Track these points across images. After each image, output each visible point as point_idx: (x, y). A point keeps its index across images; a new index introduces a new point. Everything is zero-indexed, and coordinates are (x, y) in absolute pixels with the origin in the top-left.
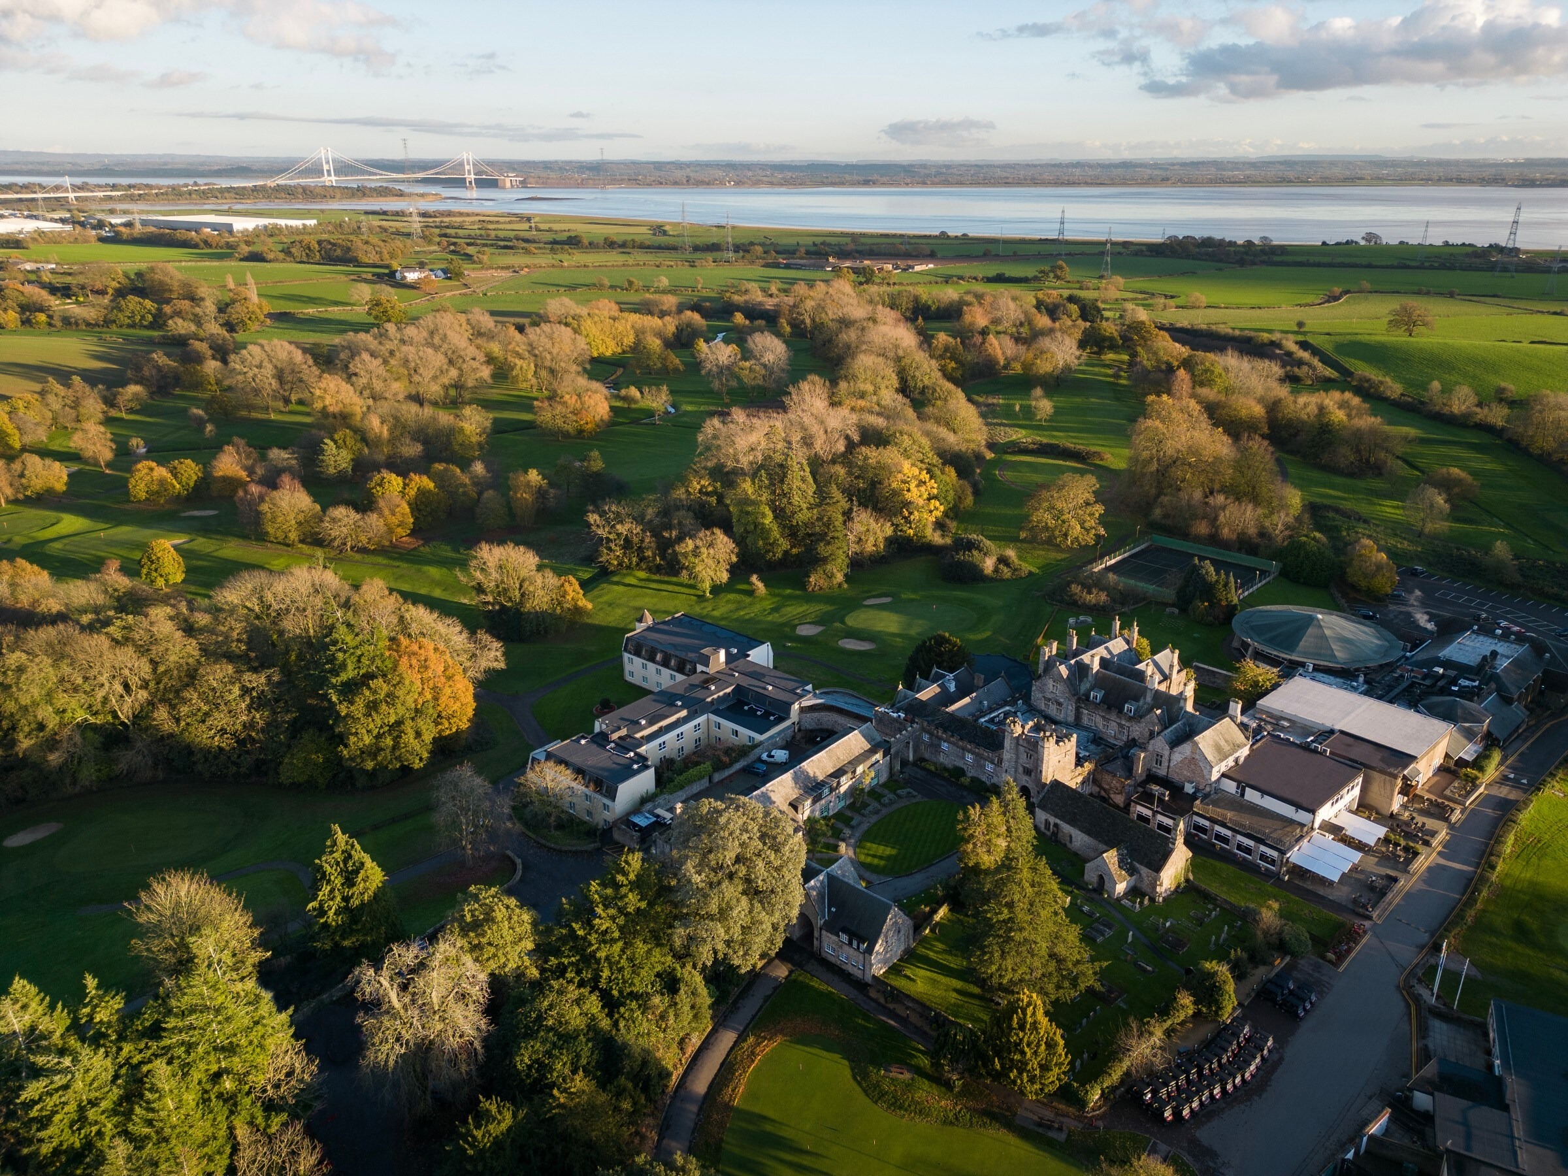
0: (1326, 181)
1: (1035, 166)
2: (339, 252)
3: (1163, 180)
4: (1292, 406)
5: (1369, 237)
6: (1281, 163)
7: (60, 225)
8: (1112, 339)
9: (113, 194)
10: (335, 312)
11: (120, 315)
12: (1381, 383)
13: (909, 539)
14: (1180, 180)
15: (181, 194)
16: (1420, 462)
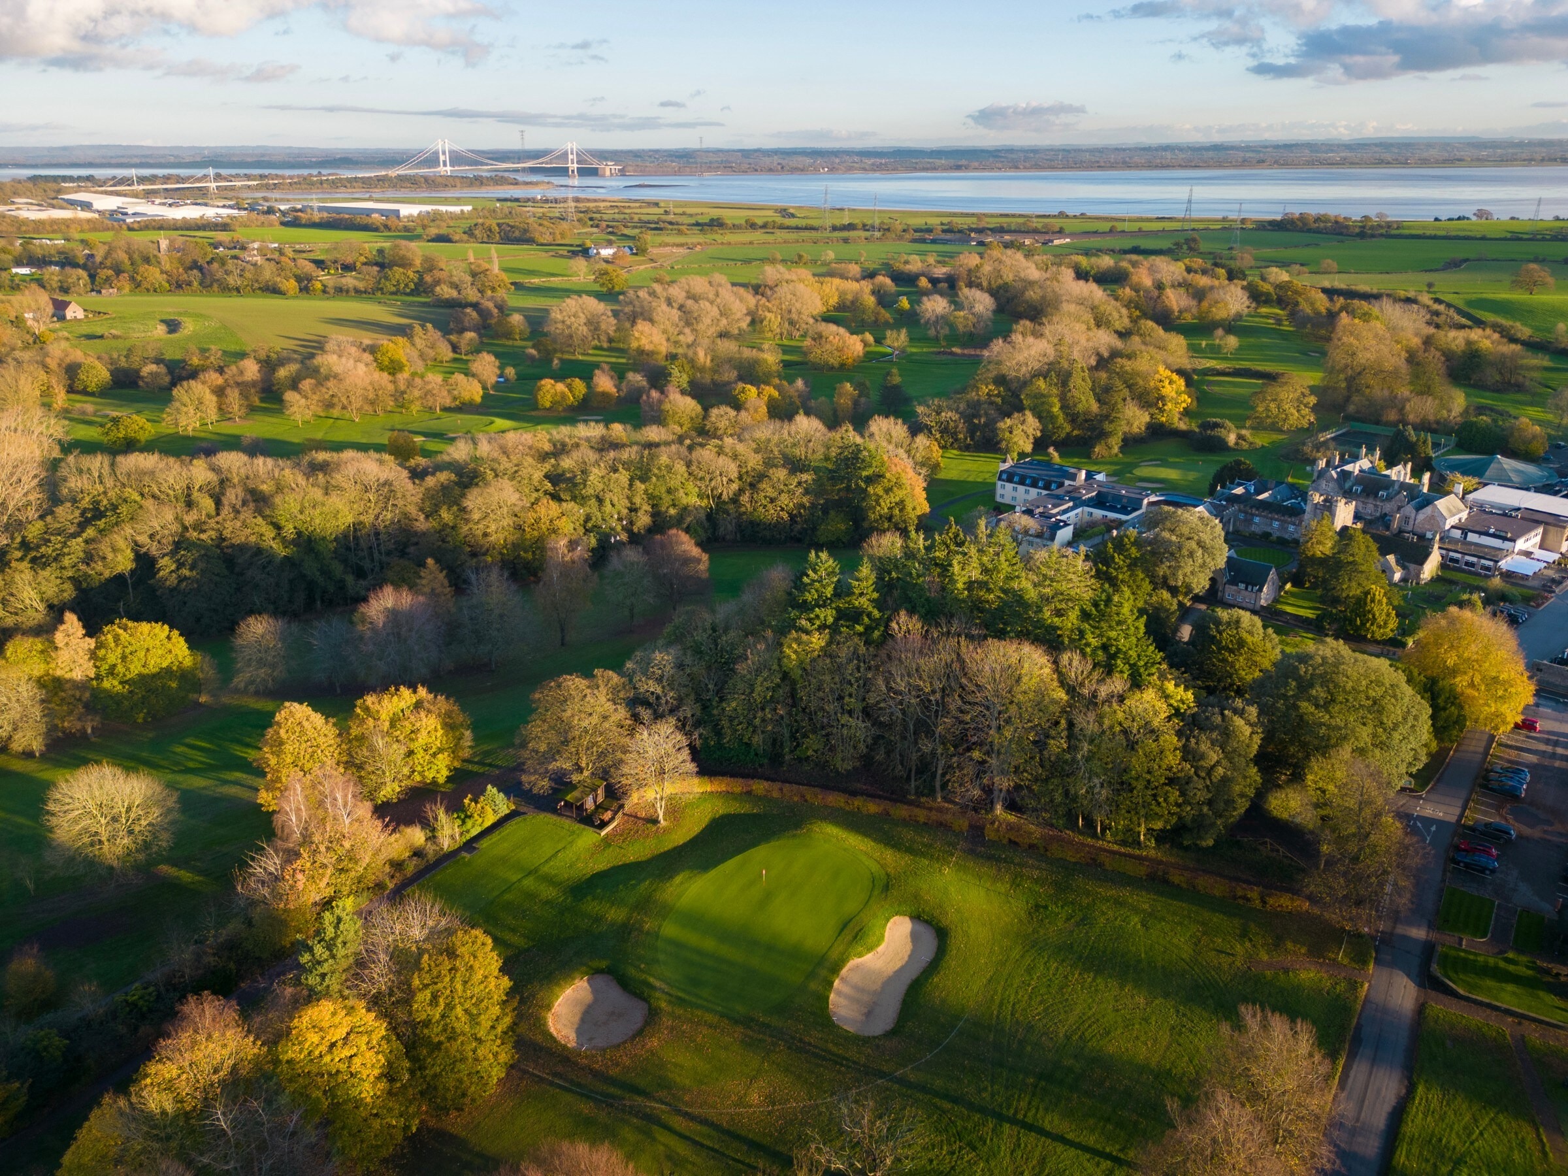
0: (1424, 162)
1: (1124, 150)
2: (517, 234)
3: (1259, 162)
4: (1443, 339)
5: (1480, 214)
6: (1376, 145)
7: (236, 211)
8: (1268, 294)
9: (250, 183)
10: (555, 282)
11: (388, 284)
12: (1512, 327)
13: (1162, 425)
14: (1276, 162)
15: (312, 184)
16: (1551, 383)
